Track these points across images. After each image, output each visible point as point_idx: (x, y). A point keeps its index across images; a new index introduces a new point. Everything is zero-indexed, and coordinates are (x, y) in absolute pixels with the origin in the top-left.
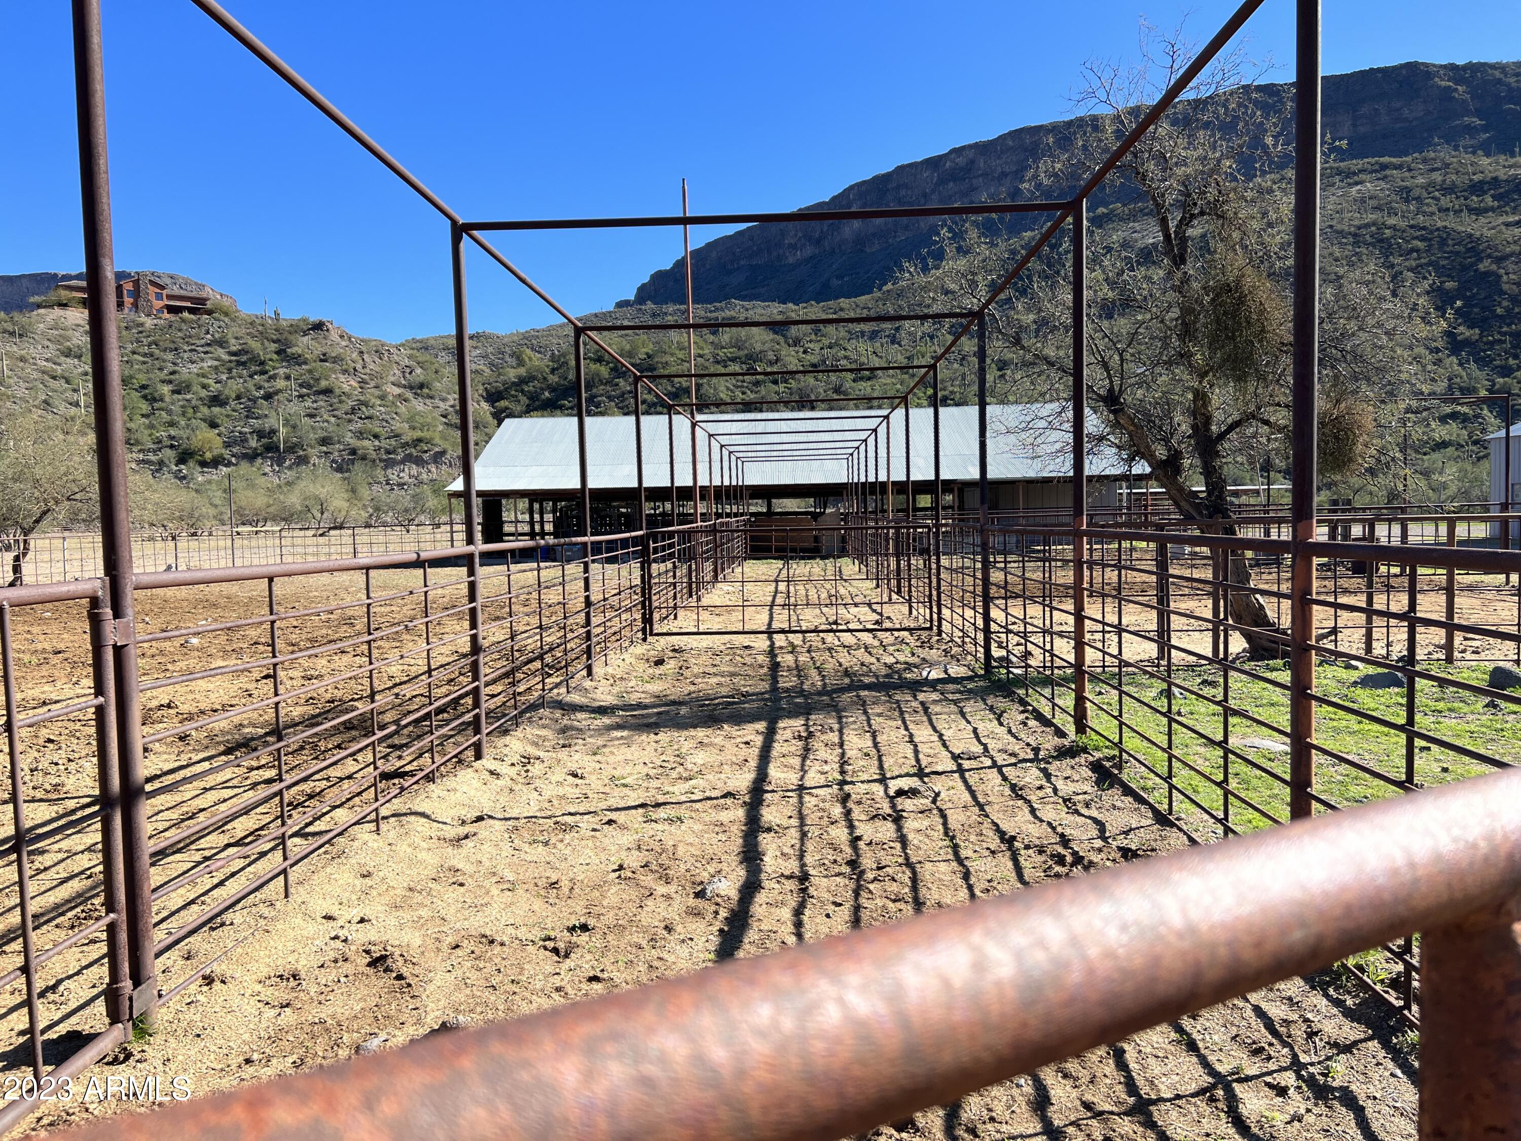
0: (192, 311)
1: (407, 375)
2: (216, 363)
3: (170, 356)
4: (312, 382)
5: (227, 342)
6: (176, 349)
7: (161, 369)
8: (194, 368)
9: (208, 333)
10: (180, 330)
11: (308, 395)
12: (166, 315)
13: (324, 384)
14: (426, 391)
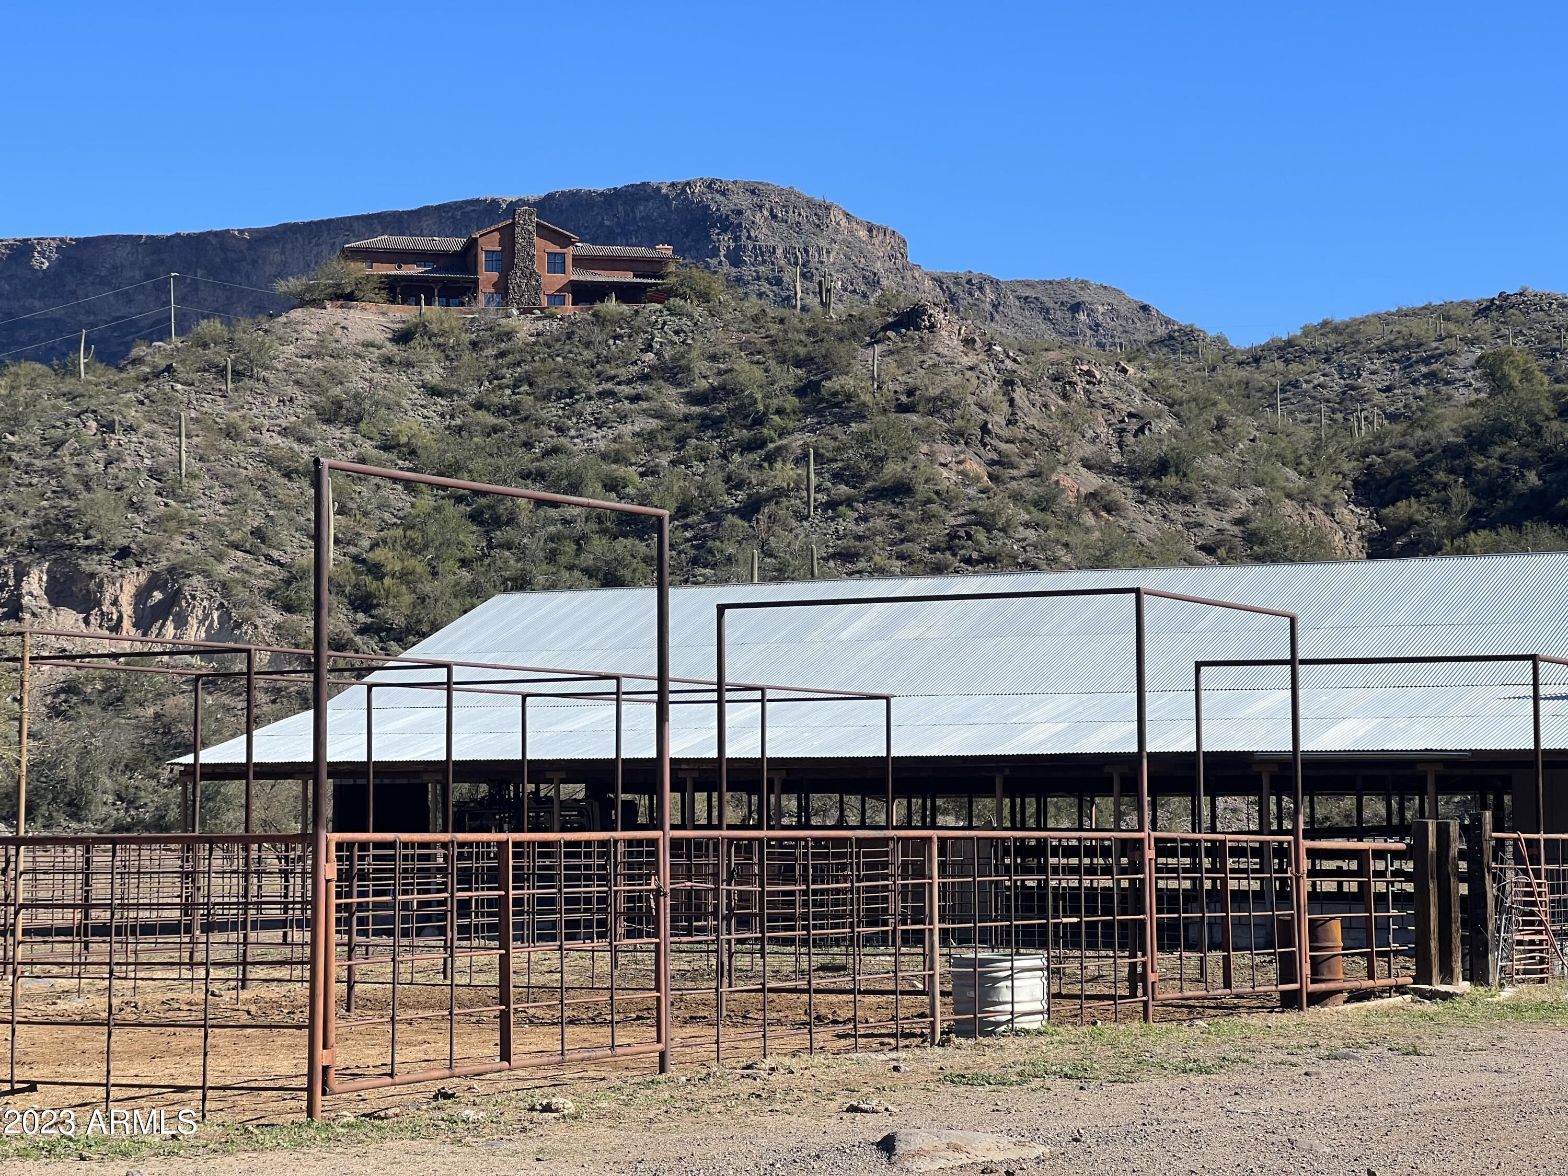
0: (627, 293)
1: (1130, 439)
2: (654, 423)
3: (552, 411)
4: (865, 465)
5: (688, 369)
6: (571, 393)
7: (528, 445)
8: (601, 440)
9: (649, 348)
10: (588, 345)
11: (849, 502)
12: (569, 309)
13: (892, 469)
14: (1171, 480)
